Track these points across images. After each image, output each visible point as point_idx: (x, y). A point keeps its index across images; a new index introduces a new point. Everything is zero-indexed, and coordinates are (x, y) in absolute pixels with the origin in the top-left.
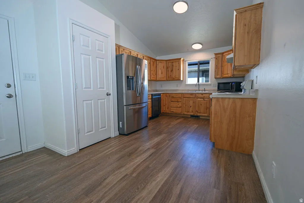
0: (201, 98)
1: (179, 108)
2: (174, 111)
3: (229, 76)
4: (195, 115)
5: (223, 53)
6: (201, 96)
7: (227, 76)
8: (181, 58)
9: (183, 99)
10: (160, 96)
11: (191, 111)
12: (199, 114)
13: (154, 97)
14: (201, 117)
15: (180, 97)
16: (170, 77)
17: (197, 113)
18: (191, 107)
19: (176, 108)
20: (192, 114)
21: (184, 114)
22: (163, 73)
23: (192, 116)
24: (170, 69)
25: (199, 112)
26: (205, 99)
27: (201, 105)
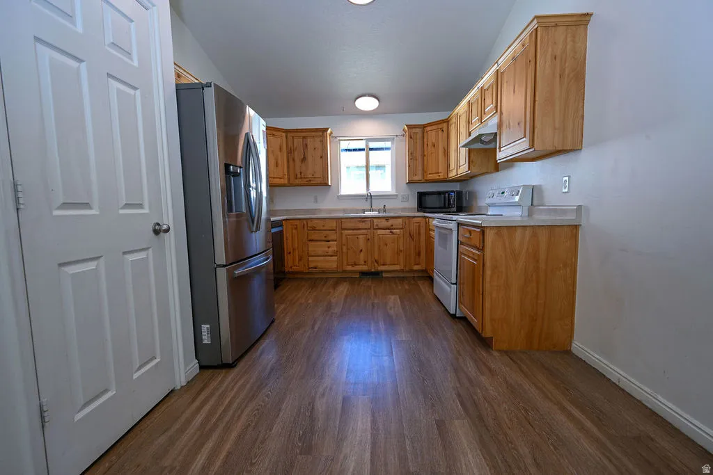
0: (384, 229)
1: (332, 256)
2: (319, 265)
3: (442, 177)
4: (373, 270)
5: (424, 126)
6: (384, 223)
7: (435, 177)
8: (328, 129)
9: (342, 233)
10: (280, 229)
11: (363, 263)
12: (382, 268)
14: (384, 275)
15: (335, 228)
16: (299, 176)
17: (376, 265)
18: (361, 251)
19: (323, 256)
20: (364, 268)
21: (345, 271)
22: (280, 166)
23: (364, 274)
24: (298, 156)
25: (382, 262)
26: (394, 231)
27: (386, 245)
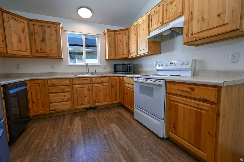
0: (98, 83)
1: (67, 101)
2: (58, 108)
3: (126, 57)
4: (93, 106)
5: (115, 31)
6: (99, 80)
7: (122, 56)
8: (60, 24)
9: (73, 87)
10: (25, 87)
11: (87, 103)
12: (98, 104)
13: (11, 92)
15: (68, 84)
16: (40, 51)
17: (94, 103)
18: (86, 96)
19: (61, 102)
20: (88, 106)
21: (75, 109)
22: (23, 42)
23: (88, 109)
25: (98, 101)
26: (104, 84)
27: (100, 92)
